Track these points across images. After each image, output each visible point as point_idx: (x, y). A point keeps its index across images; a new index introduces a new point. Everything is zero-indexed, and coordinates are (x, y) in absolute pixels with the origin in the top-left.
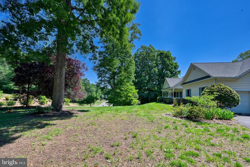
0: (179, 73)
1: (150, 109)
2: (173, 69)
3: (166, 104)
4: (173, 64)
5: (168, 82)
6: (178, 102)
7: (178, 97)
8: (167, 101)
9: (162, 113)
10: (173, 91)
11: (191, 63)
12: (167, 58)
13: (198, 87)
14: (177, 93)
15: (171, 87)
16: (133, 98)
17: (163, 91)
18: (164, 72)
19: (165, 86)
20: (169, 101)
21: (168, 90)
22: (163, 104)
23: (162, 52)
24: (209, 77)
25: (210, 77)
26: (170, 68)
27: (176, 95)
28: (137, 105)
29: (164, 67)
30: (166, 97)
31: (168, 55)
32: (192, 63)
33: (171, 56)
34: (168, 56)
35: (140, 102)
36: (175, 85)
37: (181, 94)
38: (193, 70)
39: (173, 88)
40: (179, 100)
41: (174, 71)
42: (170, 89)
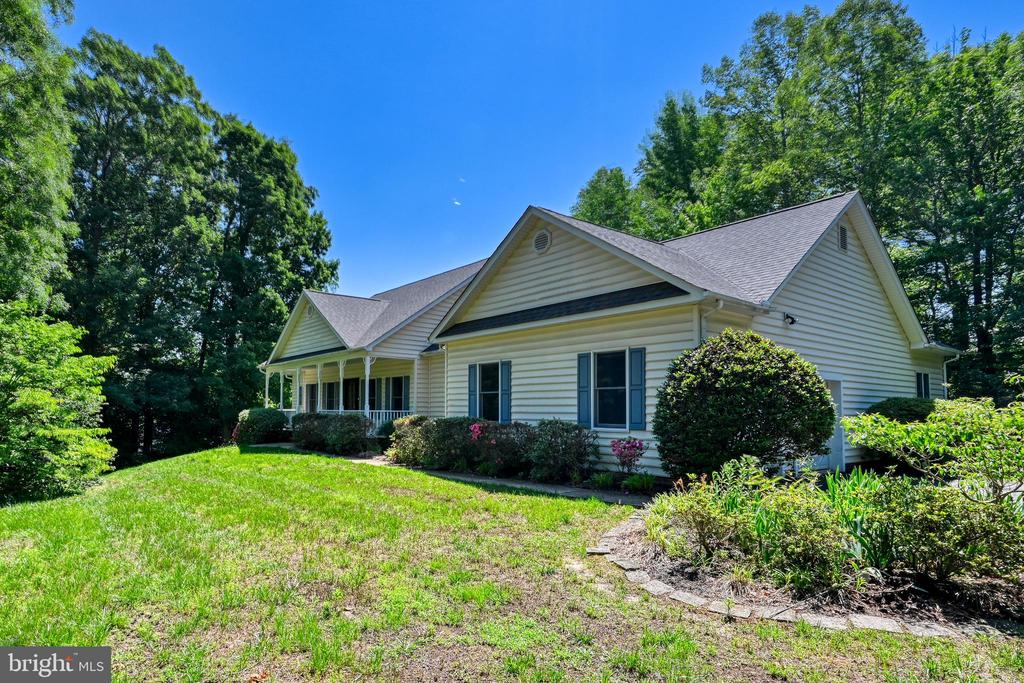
0: (332, 274)
2: (306, 248)
4: (304, 219)
5: (327, 319)
10: (368, 372)
11: (530, 208)
12: (275, 174)
15: (351, 345)
17: (271, 370)
19: (296, 341)
21: (319, 366)
23: (243, 128)
25: (681, 292)
32: (536, 205)
33: (293, 168)
34: (280, 165)
36: (376, 335)
37: (398, 392)
38: (533, 248)
39: (367, 353)
40: (450, 427)
41: (308, 261)
42: (341, 359)
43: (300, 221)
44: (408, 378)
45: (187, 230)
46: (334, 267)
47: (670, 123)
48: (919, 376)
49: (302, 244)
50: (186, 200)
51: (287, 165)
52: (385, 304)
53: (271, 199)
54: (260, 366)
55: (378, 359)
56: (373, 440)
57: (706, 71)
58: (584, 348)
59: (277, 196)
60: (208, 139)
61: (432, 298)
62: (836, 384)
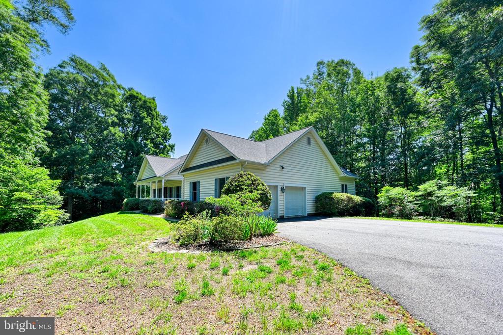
0: (172, 149)
1: (104, 232)
2: (160, 139)
3: (147, 216)
4: (160, 128)
5: (152, 166)
6: (175, 207)
7: (171, 197)
8: (149, 208)
9: (145, 240)
10: (163, 185)
12: (147, 111)
13: (213, 177)
14: (171, 188)
15: (158, 175)
16: (40, 206)
17: (138, 184)
18: (139, 141)
19: (144, 173)
20: (154, 206)
21: (151, 182)
22: (140, 215)
24: (232, 158)
26: (154, 136)
27: (168, 194)
28: (56, 224)
29: (139, 130)
30: (145, 199)
31: (149, 104)
32: (203, 128)
33: (155, 109)
34: (150, 108)
35: (69, 215)
37: (178, 192)
38: (205, 143)
39: (163, 178)
41: (161, 144)
43: (158, 129)
44: (180, 187)
45: (110, 132)
46: (172, 146)
47: (291, 97)
48: (343, 185)
49: (159, 137)
50: (110, 121)
51: (152, 108)
52: (178, 160)
53: (145, 121)
54: (134, 183)
55: (168, 180)
57: (301, 80)
58: (216, 177)
59: (148, 120)
60: (118, 99)
62: (303, 189)
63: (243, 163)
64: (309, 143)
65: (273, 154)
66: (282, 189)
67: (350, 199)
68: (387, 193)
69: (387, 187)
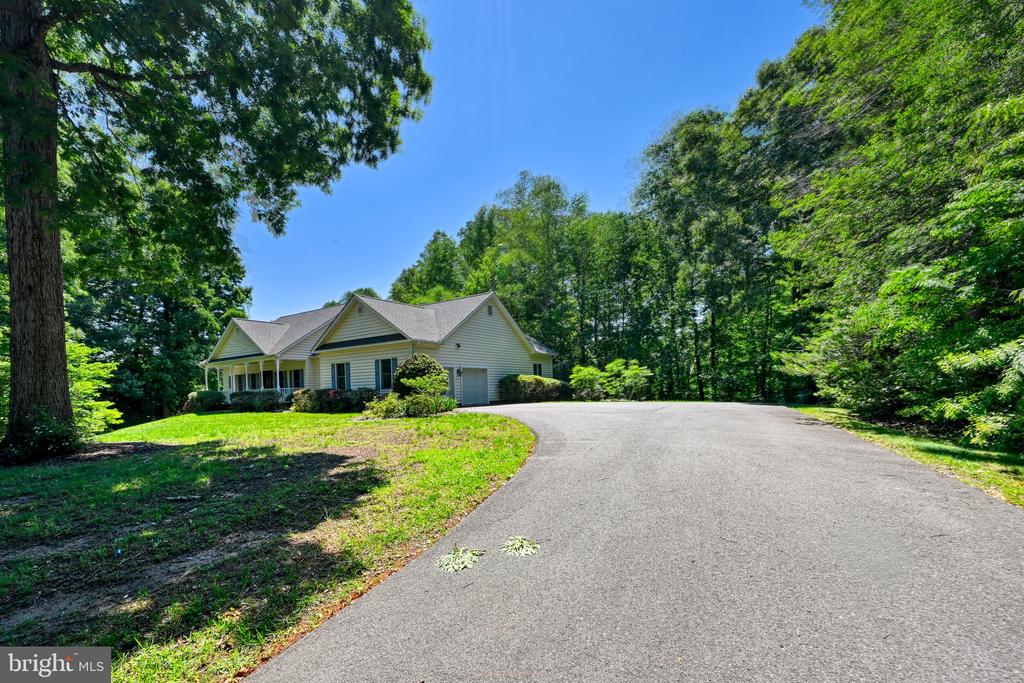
5: (250, 336)
6: (317, 399)
10: (278, 368)
13: (372, 357)
15: (267, 352)
17: (208, 367)
20: (264, 401)
21: (246, 364)
24: (399, 336)
25: (404, 338)
36: (282, 347)
37: (298, 378)
39: (277, 357)
40: (321, 393)
41: (227, 288)
42: (261, 361)
44: (302, 370)
46: (248, 292)
48: (535, 365)
52: (287, 326)
54: (200, 364)
55: (284, 361)
56: (283, 404)
58: (377, 357)
61: (314, 326)
62: (485, 370)
63: (415, 344)
64: (490, 313)
65: (448, 330)
66: (459, 372)
67: (539, 383)
68: (581, 373)
69: (577, 367)
